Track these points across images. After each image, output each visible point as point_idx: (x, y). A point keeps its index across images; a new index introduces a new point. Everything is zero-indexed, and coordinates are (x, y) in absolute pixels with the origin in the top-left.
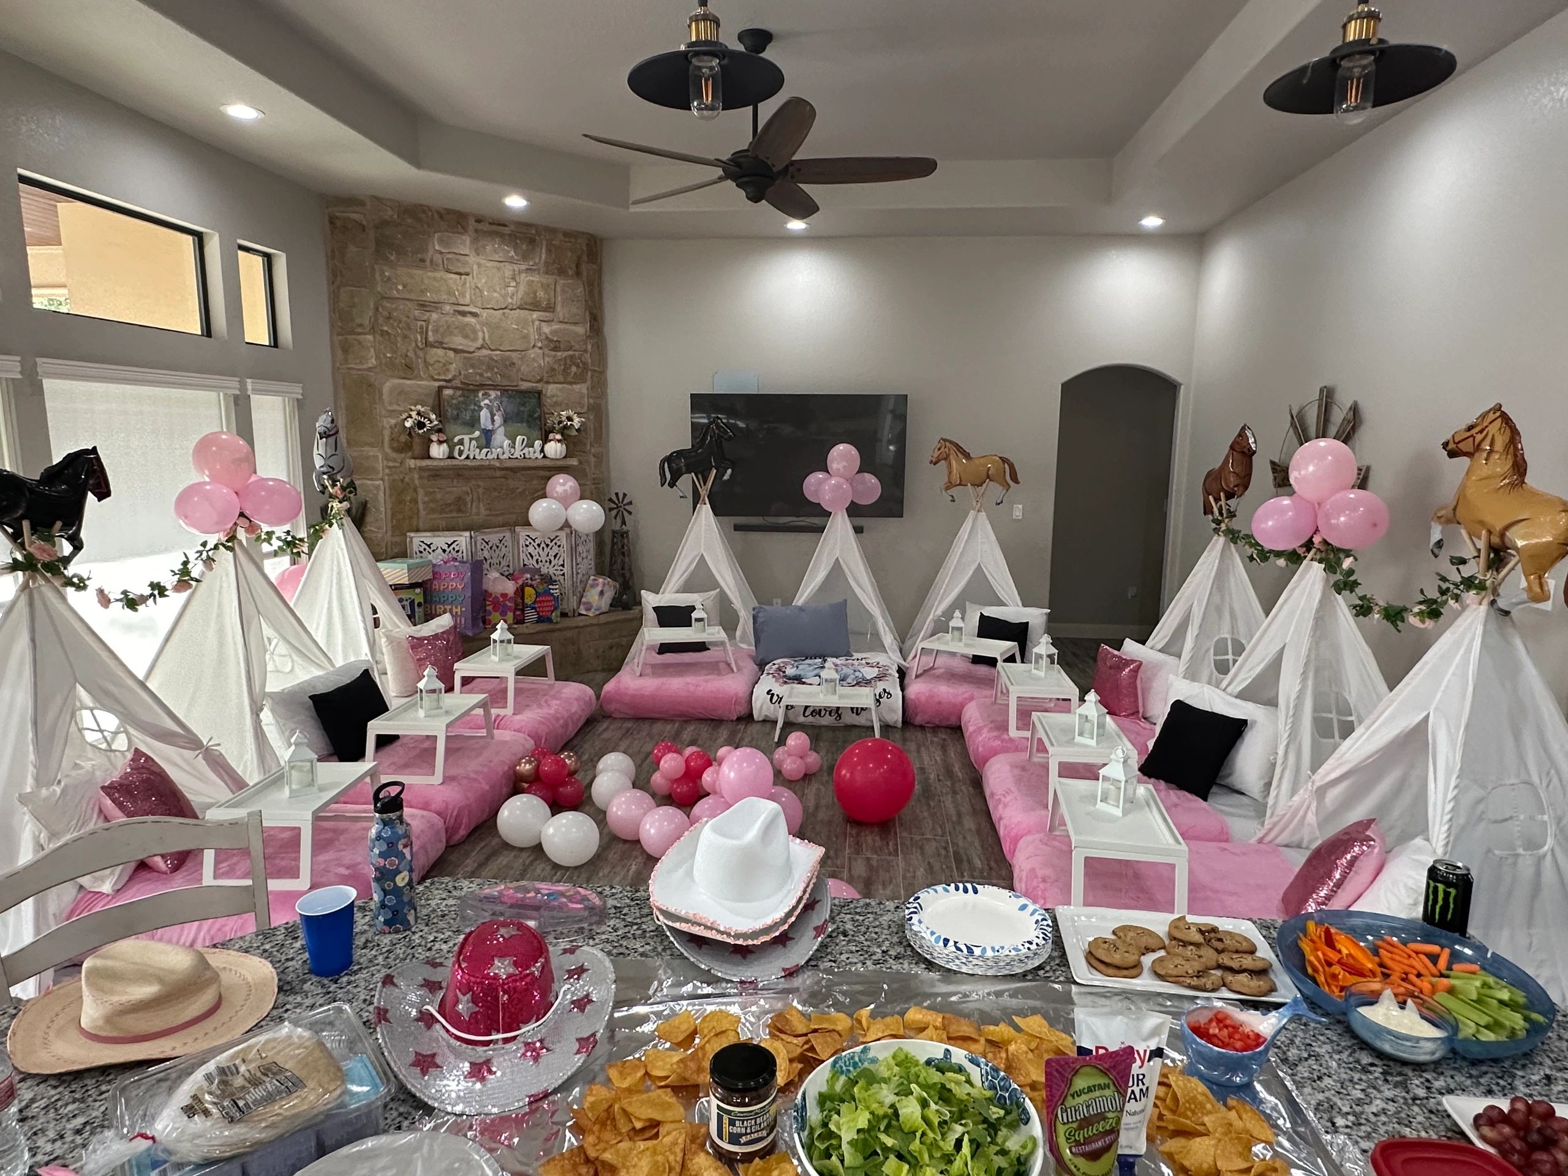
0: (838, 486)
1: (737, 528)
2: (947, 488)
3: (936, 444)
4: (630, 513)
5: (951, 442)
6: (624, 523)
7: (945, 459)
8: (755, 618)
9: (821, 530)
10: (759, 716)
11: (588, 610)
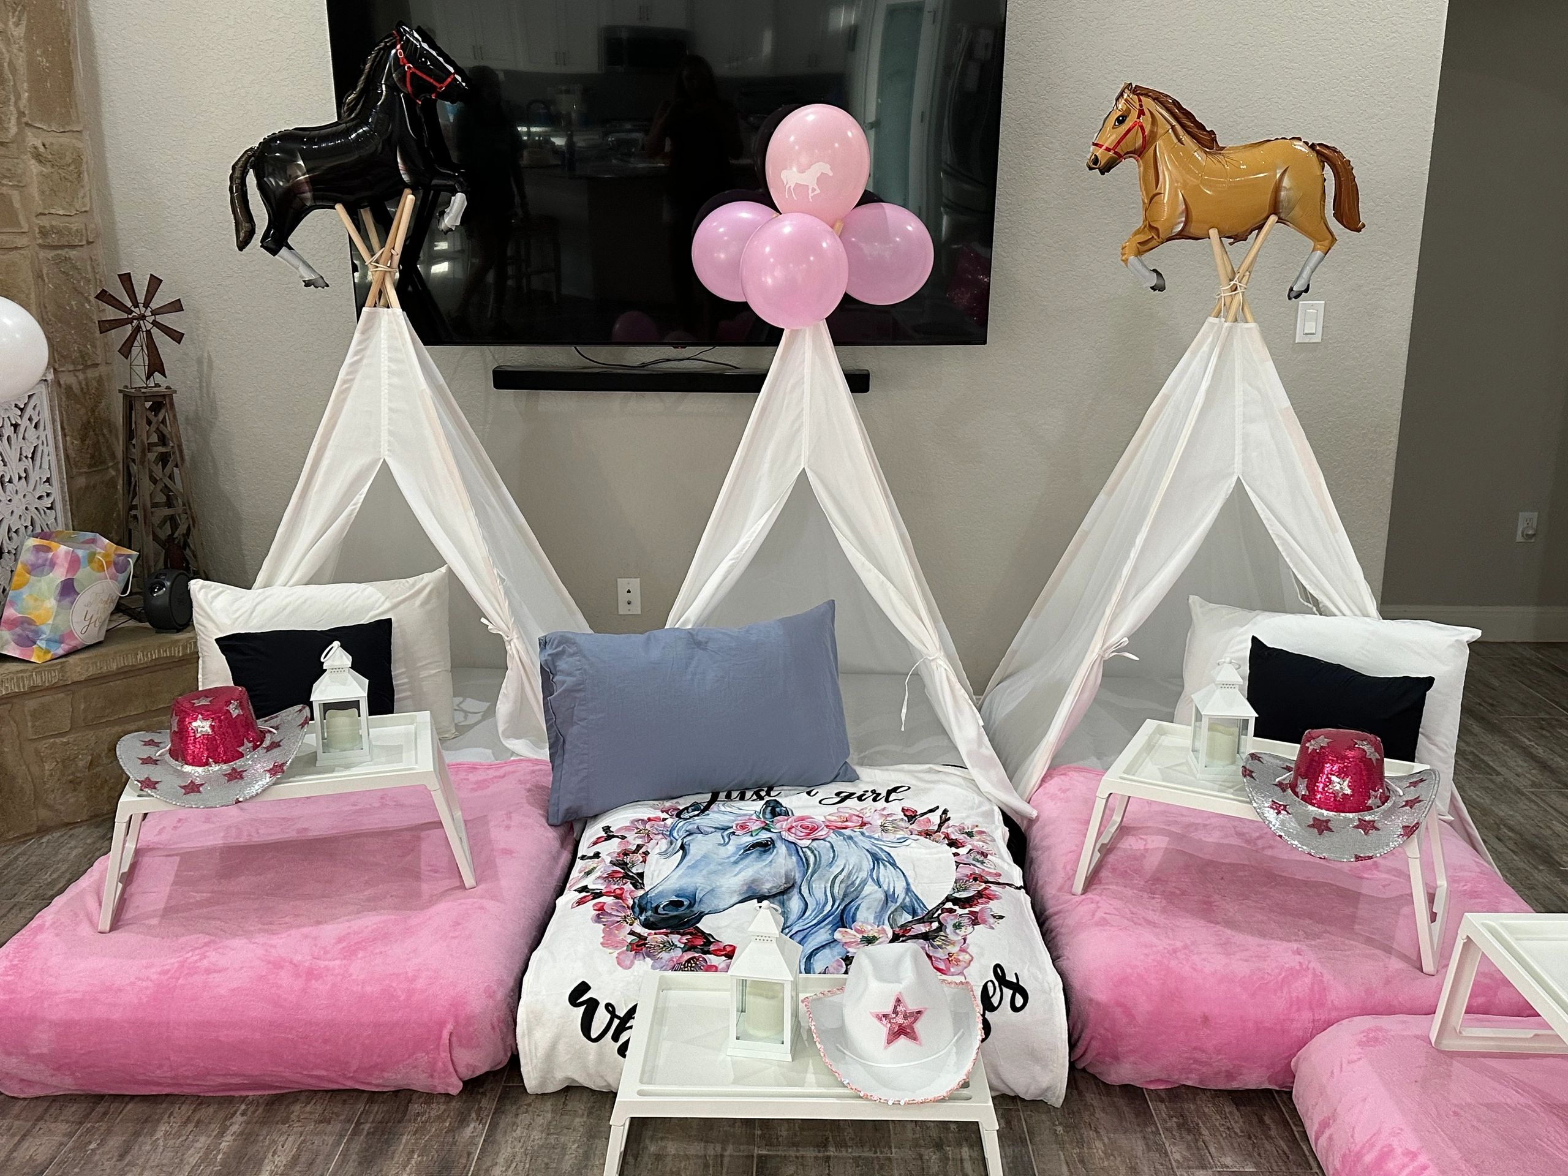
0: (803, 247)
1: (504, 379)
2: (1143, 248)
3: (1108, 104)
4: (177, 337)
5: (1159, 98)
6: (156, 365)
7: (1139, 153)
8: (547, 675)
9: (752, 383)
10: (543, 1082)
11: (27, 642)
